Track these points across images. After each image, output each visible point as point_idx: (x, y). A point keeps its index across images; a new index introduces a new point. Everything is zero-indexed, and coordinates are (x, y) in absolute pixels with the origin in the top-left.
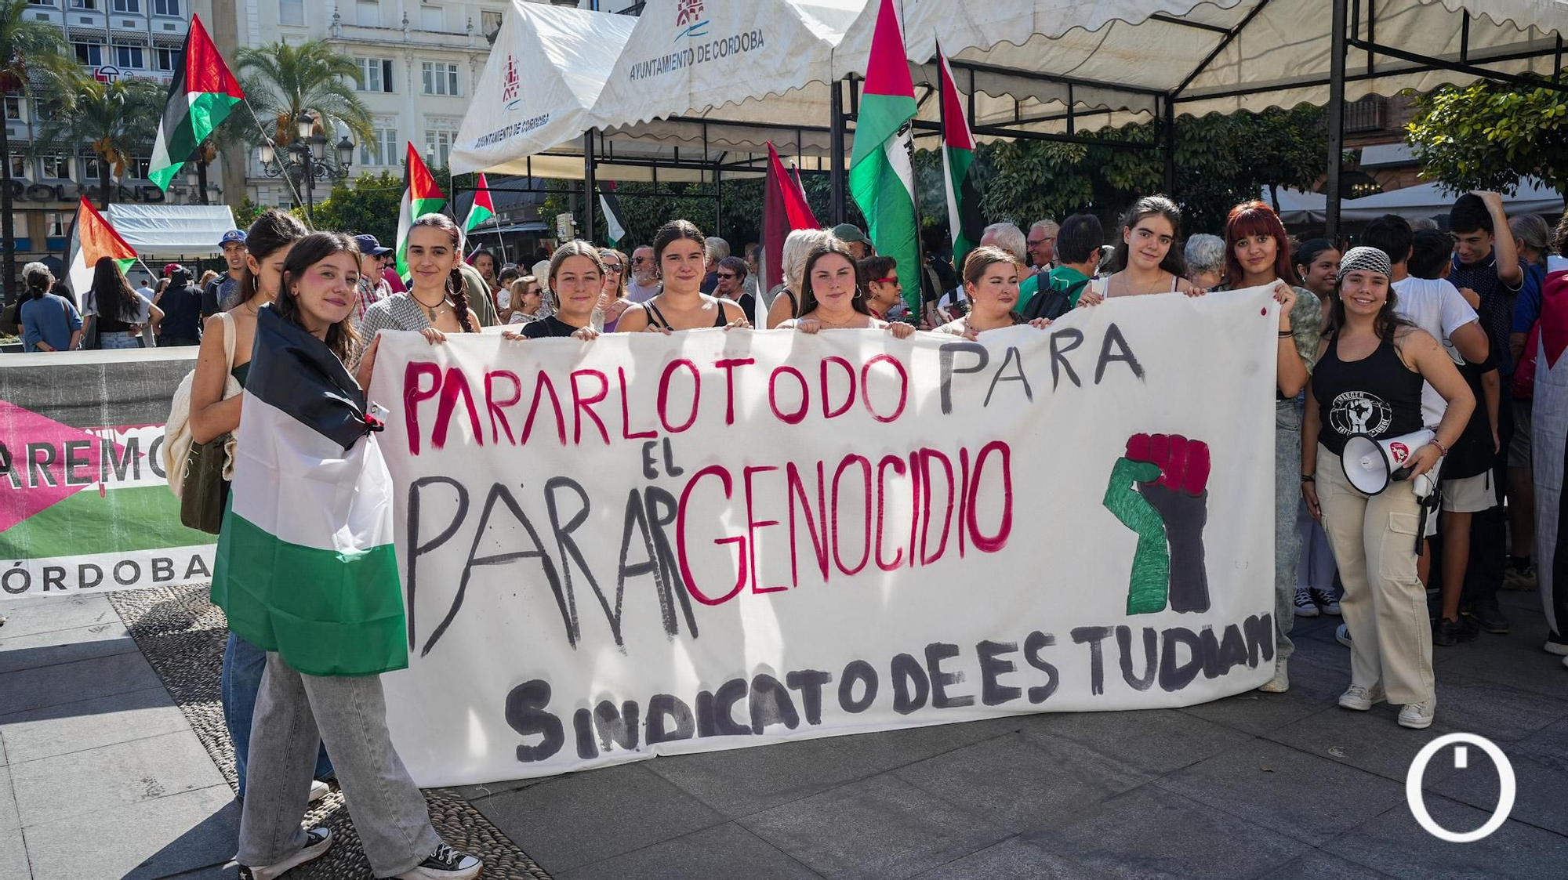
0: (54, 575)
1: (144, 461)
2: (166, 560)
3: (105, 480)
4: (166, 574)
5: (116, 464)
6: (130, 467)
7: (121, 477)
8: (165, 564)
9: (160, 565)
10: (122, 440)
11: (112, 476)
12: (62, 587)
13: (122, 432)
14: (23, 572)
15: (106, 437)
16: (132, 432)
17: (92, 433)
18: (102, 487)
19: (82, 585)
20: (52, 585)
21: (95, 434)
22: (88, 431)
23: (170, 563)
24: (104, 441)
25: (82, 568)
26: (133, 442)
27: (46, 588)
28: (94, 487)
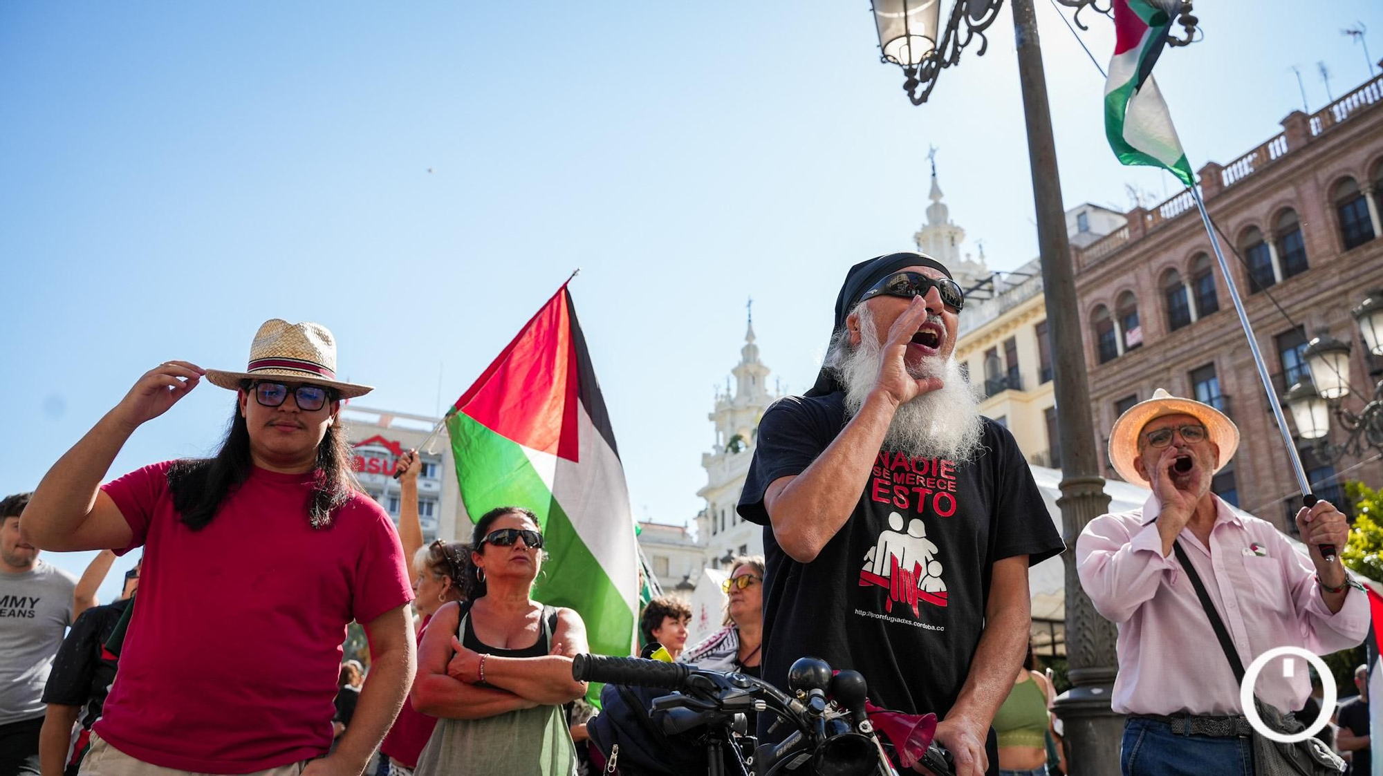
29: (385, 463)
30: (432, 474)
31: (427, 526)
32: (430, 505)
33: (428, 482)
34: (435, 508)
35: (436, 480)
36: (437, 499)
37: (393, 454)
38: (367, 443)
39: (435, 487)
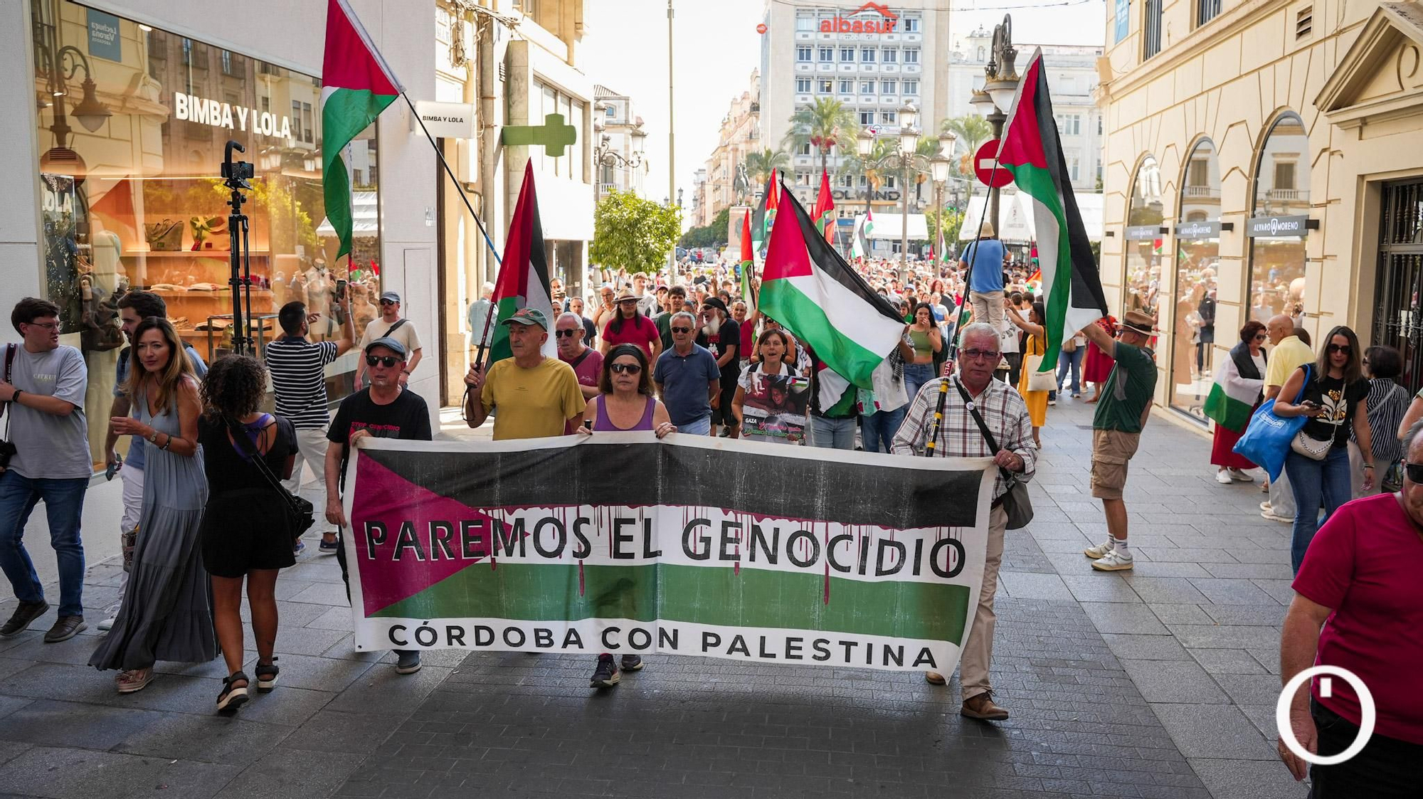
0: (455, 632)
1: (529, 540)
2: (546, 630)
3: (496, 554)
4: (546, 642)
5: (505, 543)
6: (517, 544)
7: (509, 553)
8: (545, 634)
9: (541, 634)
10: (510, 520)
11: (502, 552)
12: (462, 644)
13: (510, 513)
14: (430, 630)
15: (496, 517)
16: (519, 513)
17: (484, 513)
18: (493, 560)
19: (478, 643)
20: (454, 641)
21: (487, 513)
22: (482, 511)
23: (550, 633)
24: (495, 520)
25: (478, 629)
26: (520, 522)
27: (450, 643)
28: (487, 560)
29: (878, 23)
30: (915, 28)
31: (913, 70)
32: (915, 53)
33: (912, 35)
34: (919, 55)
35: (918, 33)
36: (920, 48)
37: (883, 16)
38: (863, 9)
39: (918, 38)
